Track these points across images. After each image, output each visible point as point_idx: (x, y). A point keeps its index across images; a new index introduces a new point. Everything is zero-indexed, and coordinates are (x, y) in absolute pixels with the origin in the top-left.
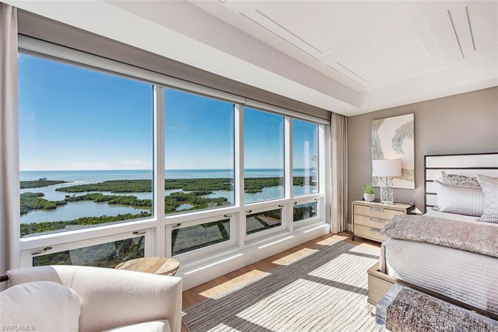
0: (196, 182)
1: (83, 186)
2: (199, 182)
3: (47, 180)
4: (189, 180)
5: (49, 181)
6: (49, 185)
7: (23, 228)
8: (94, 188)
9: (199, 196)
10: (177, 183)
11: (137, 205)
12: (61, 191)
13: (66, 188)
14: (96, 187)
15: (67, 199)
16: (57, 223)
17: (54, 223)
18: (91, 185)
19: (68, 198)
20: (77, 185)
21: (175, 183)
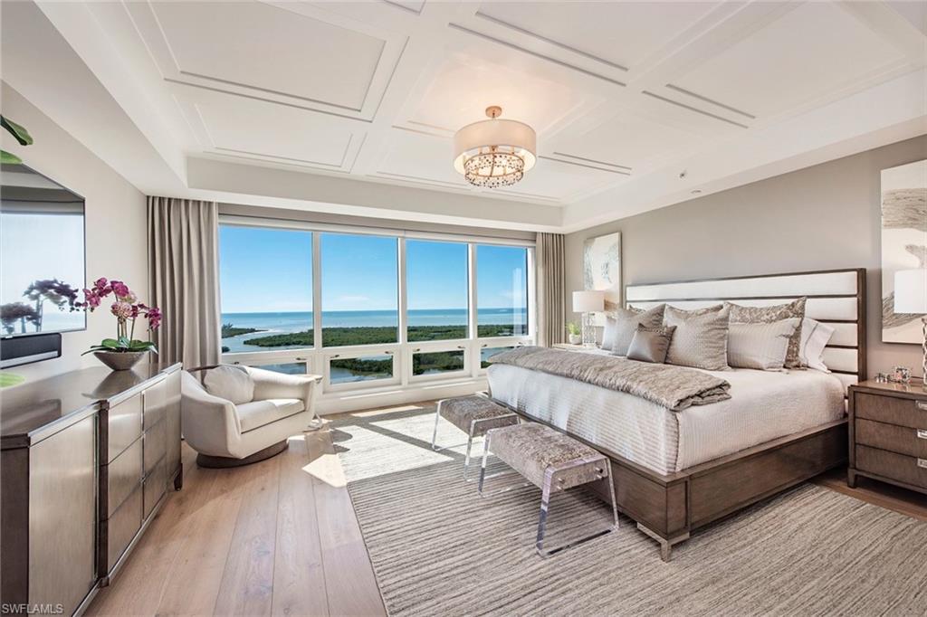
0: (450, 331)
1: (280, 336)
2: (455, 332)
3: (233, 327)
4: (438, 327)
5: (236, 329)
6: (235, 334)
8: (295, 340)
9: (455, 357)
10: (420, 333)
11: (356, 369)
12: (250, 344)
13: (257, 339)
14: (298, 340)
18: (291, 335)
20: (272, 335)
21: (416, 333)
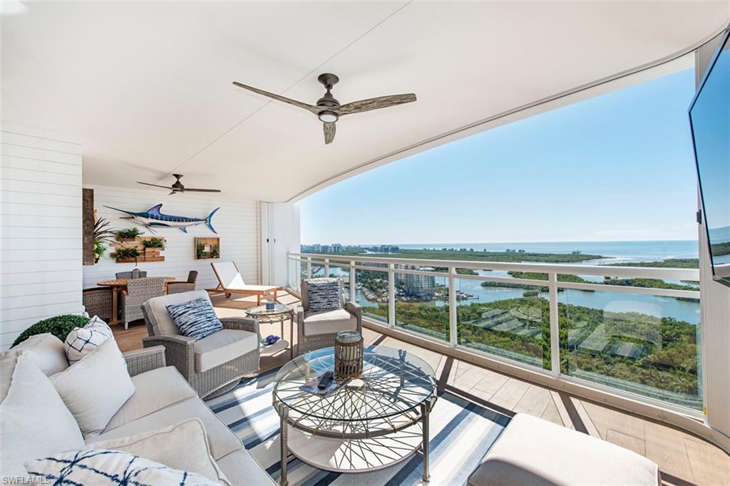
3: (581, 253)
5: (584, 256)
7: (561, 308)
15: (606, 280)
16: (596, 310)
17: (593, 309)
19: (609, 280)
